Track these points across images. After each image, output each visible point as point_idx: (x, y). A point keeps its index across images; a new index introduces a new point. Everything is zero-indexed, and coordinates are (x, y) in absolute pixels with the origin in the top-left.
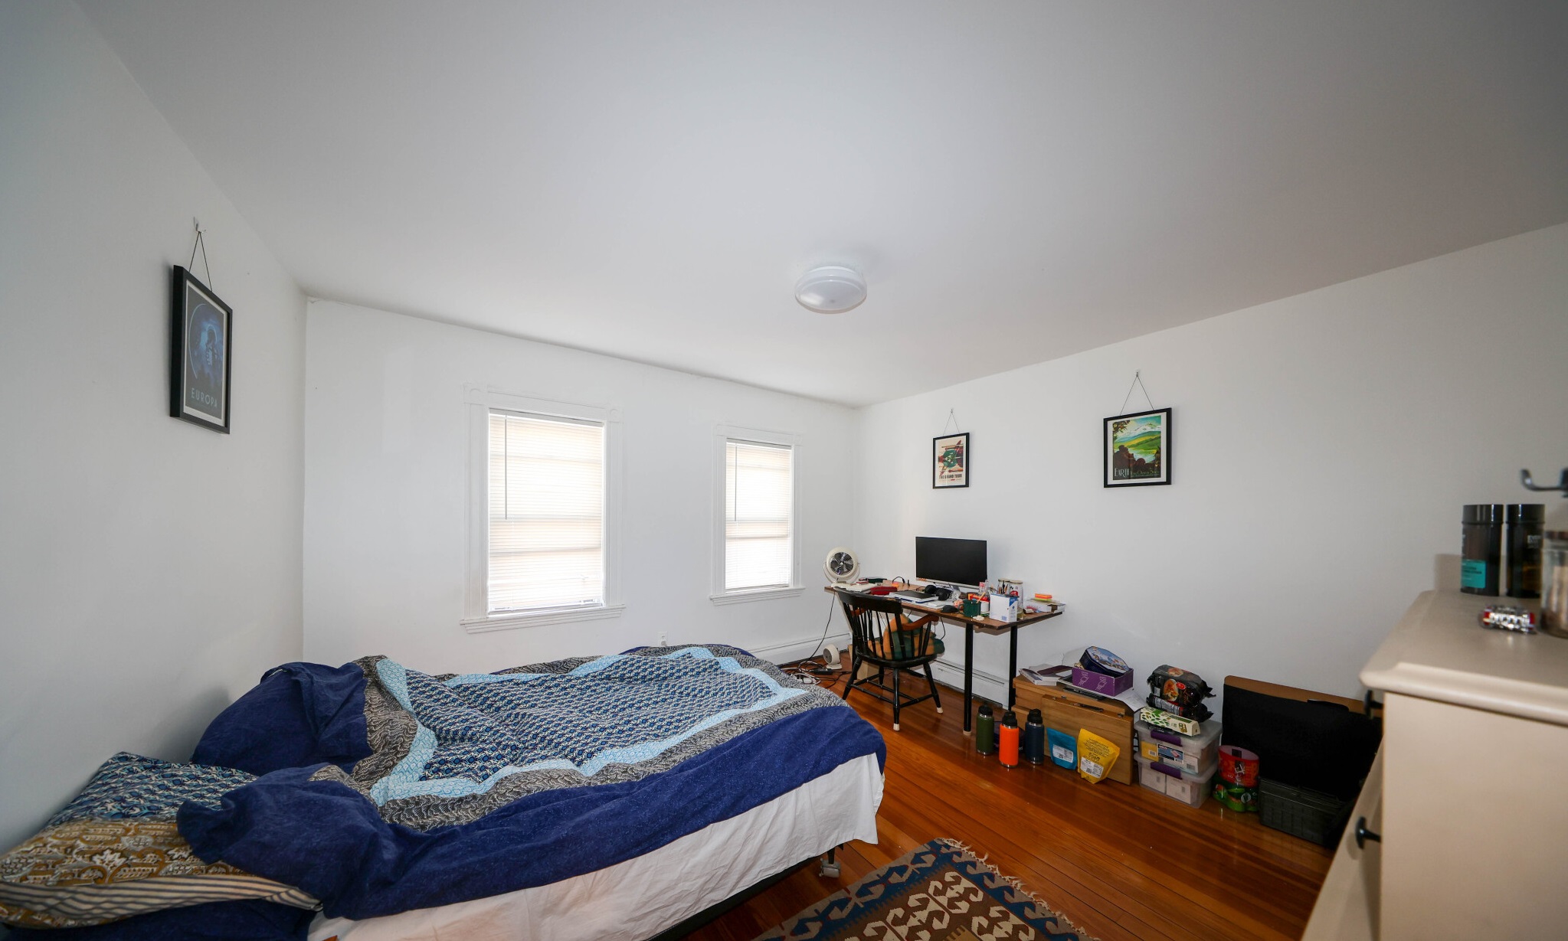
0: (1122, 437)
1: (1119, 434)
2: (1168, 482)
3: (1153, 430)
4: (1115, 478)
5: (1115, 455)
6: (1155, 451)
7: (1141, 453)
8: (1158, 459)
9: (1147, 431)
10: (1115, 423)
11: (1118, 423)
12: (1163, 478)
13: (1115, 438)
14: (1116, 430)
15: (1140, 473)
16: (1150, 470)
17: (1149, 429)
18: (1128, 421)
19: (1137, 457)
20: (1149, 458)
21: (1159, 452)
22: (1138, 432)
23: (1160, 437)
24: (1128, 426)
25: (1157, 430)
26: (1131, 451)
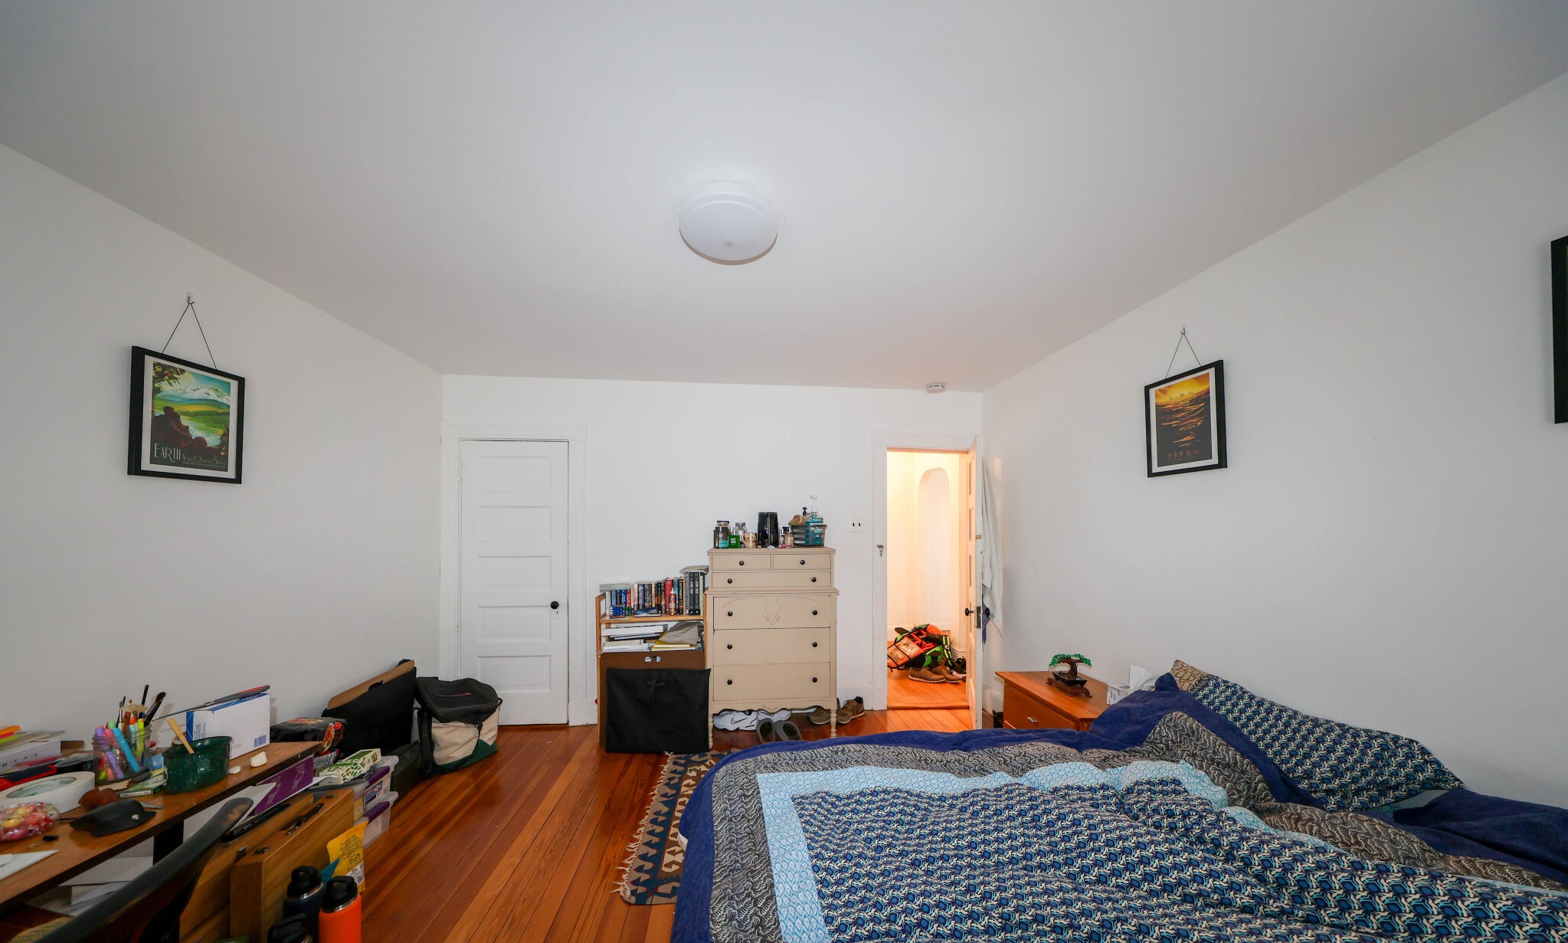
0: (169, 392)
1: (164, 386)
2: (238, 480)
3: (219, 400)
4: (153, 461)
5: (155, 420)
6: (221, 432)
7: (200, 429)
8: (225, 443)
9: (210, 398)
10: (158, 364)
11: (164, 367)
12: (231, 473)
13: (156, 391)
14: (159, 377)
15: (198, 459)
16: (213, 457)
17: (213, 396)
18: (183, 371)
19: (195, 432)
20: (212, 441)
21: (226, 435)
22: (197, 395)
23: (229, 414)
24: (182, 377)
25: (224, 401)
26: (185, 421)
